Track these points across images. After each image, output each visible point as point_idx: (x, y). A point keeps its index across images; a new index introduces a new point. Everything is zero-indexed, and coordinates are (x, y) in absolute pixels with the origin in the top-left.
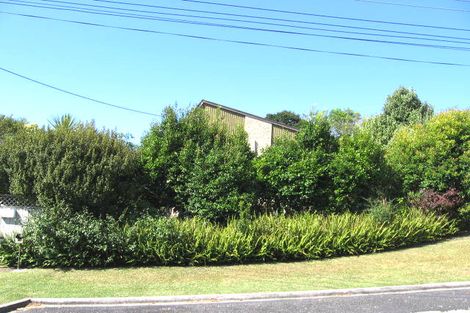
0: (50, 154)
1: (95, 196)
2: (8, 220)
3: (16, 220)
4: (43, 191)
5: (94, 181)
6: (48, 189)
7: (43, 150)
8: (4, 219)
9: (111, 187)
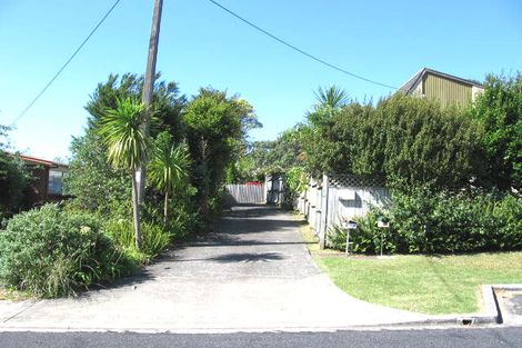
0: (404, 127)
1: (455, 174)
2: (347, 203)
3: (357, 202)
4: (396, 169)
5: (453, 158)
6: (403, 167)
7: (396, 123)
8: (342, 201)
9: (470, 164)
